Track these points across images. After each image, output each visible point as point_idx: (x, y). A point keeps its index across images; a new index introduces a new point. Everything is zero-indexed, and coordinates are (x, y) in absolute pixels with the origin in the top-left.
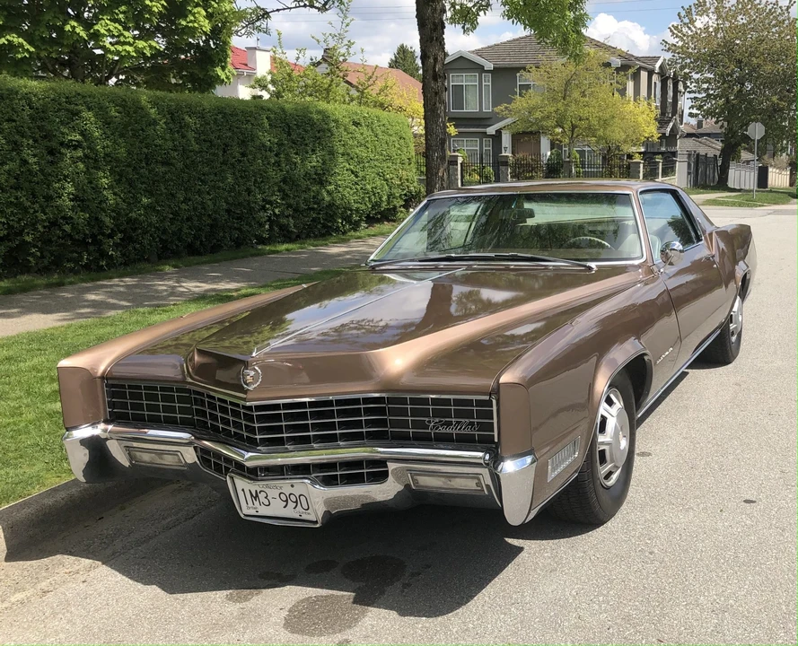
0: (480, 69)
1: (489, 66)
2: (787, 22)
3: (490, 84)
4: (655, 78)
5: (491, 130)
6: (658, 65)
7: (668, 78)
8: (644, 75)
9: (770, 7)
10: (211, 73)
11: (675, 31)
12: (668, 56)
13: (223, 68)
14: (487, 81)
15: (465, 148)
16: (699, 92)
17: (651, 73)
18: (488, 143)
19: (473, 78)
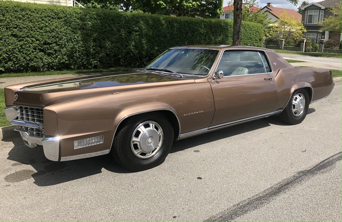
0: (320, 9)
1: (323, 8)
3: (323, 14)
5: (321, 31)
10: (216, 12)
13: (220, 10)
14: (322, 13)
15: (311, 37)
18: (320, 35)
19: (317, 12)
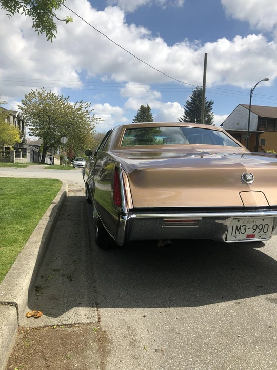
2: (66, 104)
4: (16, 119)
6: (17, 114)
7: (21, 120)
8: (12, 117)
9: (60, 97)
11: (23, 102)
12: (21, 111)
16: (34, 126)
17: (14, 117)
